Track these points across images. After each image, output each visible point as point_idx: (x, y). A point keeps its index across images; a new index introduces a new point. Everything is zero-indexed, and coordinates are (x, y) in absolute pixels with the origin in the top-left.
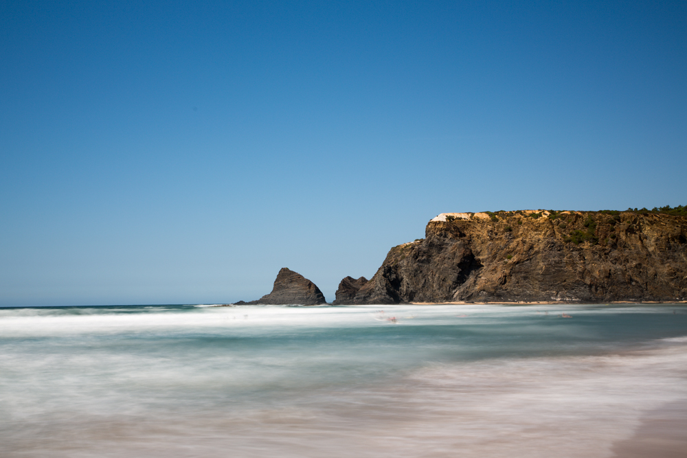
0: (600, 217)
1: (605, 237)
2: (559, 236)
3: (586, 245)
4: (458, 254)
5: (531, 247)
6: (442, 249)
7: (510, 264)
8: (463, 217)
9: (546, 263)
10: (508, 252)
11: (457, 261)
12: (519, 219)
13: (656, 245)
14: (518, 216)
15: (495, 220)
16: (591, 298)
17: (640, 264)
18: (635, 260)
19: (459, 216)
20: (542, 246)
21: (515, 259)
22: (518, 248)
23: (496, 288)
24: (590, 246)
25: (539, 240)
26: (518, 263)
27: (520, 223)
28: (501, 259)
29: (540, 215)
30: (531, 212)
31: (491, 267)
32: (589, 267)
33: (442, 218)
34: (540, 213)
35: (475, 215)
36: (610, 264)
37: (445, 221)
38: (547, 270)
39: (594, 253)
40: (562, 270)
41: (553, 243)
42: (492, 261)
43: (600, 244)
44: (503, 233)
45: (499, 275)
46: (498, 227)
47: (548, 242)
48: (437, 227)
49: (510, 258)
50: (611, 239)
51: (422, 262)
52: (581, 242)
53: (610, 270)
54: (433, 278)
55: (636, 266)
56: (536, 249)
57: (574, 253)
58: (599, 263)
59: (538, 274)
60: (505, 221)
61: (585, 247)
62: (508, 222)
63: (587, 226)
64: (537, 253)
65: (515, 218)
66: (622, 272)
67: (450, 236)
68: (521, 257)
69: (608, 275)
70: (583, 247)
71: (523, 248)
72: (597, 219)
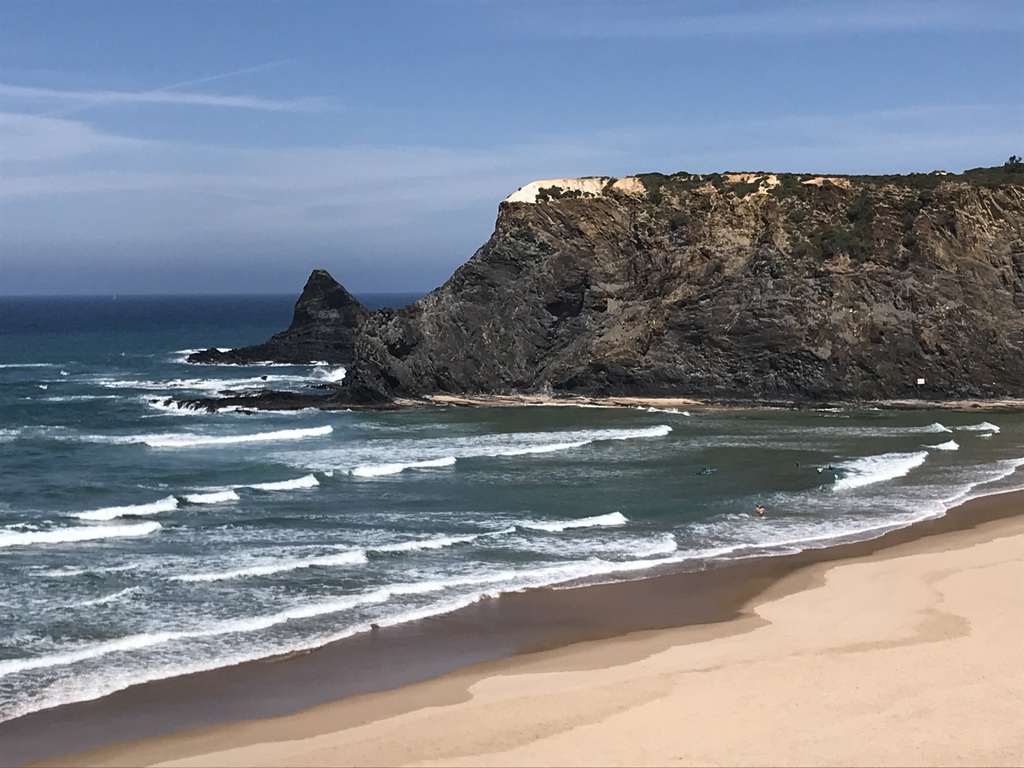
0: (888, 193)
1: (891, 243)
2: (782, 241)
3: (842, 263)
4: (552, 282)
5: (719, 268)
6: (519, 268)
7: (667, 308)
8: (584, 191)
9: (743, 306)
10: (668, 279)
11: (547, 297)
12: (708, 196)
13: (1014, 260)
14: (709, 189)
15: (656, 198)
17: (962, 310)
18: (953, 298)
19: (574, 186)
20: (742, 261)
21: (679, 293)
22: (691, 268)
24: (850, 266)
25: (739, 250)
26: (683, 304)
27: (706, 207)
28: (652, 294)
29: (754, 188)
30: (737, 179)
31: (627, 313)
32: (836, 318)
33: (528, 195)
34: (758, 182)
36: (890, 308)
37: (533, 200)
38: (742, 321)
39: (857, 281)
40: (774, 324)
41: (763, 258)
42: (633, 298)
43: (875, 261)
44: (666, 230)
45: (637, 331)
46: (658, 216)
47: (756, 258)
48: (516, 215)
49: (668, 292)
50: (902, 248)
52: (830, 256)
53: (885, 324)
55: (950, 315)
56: (728, 272)
57: (811, 281)
58: (864, 306)
59: (725, 332)
60: (675, 201)
61: (839, 269)
62: (682, 202)
63: (852, 217)
64: (729, 281)
65: (697, 195)
66: (915, 330)
68: (693, 291)
69: (875, 334)
70: (832, 269)
71: (699, 269)
72: (881, 200)
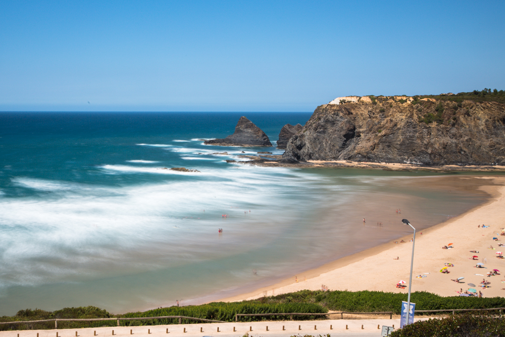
0: (448, 104)
1: (449, 119)
2: (415, 117)
3: (434, 125)
4: (345, 128)
5: (396, 125)
6: (334, 124)
7: (380, 136)
8: (352, 101)
9: (403, 137)
10: (380, 128)
11: (343, 133)
12: (391, 103)
13: (486, 124)
14: (391, 101)
15: (375, 103)
16: (429, 163)
17: (470, 139)
18: (468, 136)
19: (349, 99)
20: (403, 124)
21: (383, 133)
22: (387, 125)
23: (367, 153)
24: (437, 125)
25: (402, 120)
26: (385, 135)
27: (391, 106)
28: (375, 132)
29: (406, 101)
30: (400, 98)
31: (367, 138)
32: (432, 141)
33: (336, 102)
34: (407, 99)
35: (361, 99)
36: (449, 138)
37: (338, 104)
38: (403, 142)
39: (438, 130)
40: (413, 142)
41: (410, 123)
42: (368, 133)
43: (444, 124)
44: (378, 113)
45: (371, 144)
46: (376, 108)
47: (407, 122)
48: (332, 108)
49: (380, 132)
50: (452, 120)
51: (320, 133)
52: (430, 122)
53: (447, 143)
54: (326, 144)
55: (467, 141)
56: (399, 126)
57: (424, 130)
58: (440, 137)
59: (397, 144)
60: (381, 104)
61: (433, 126)
62: (383, 105)
63: (437, 110)
64: (399, 129)
65: (388, 103)
66: (456, 145)
67: (341, 114)
68: (388, 131)
69: (445, 146)
70: (431, 126)
71: (390, 125)
72: (445, 106)
